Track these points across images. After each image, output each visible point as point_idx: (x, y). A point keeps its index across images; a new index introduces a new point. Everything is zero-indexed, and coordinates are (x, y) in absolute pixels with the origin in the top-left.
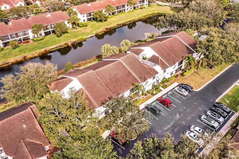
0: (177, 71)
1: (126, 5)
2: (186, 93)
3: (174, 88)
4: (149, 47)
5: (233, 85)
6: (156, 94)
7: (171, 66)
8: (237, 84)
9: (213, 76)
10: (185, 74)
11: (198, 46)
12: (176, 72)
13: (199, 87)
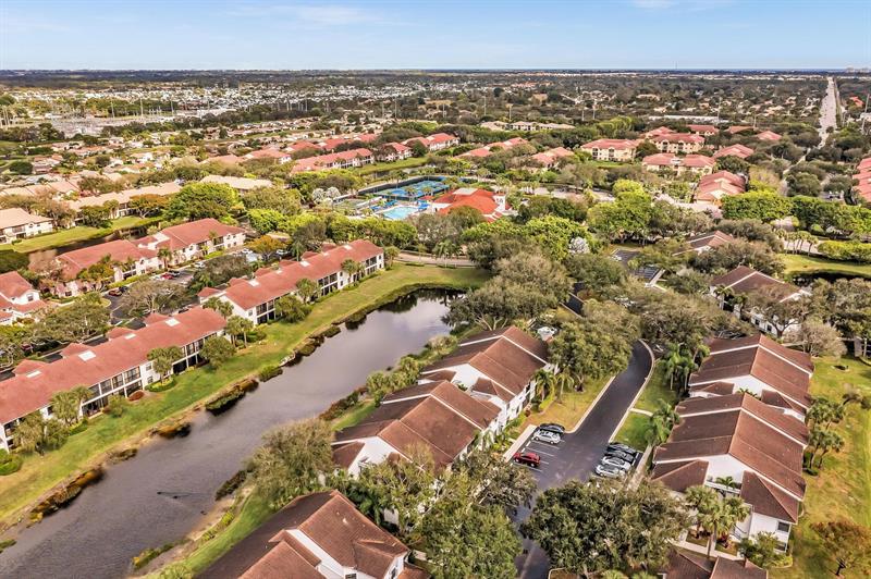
0: (524, 404)
1: (338, 274)
2: (556, 439)
3: (532, 435)
4: (467, 365)
5: (627, 413)
6: (506, 450)
7: (518, 394)
8: (633, 410)
9: (589, 403)
10: (540, 406)
11: (551, 350)
12: (523, 407)
13: (573, 424)
